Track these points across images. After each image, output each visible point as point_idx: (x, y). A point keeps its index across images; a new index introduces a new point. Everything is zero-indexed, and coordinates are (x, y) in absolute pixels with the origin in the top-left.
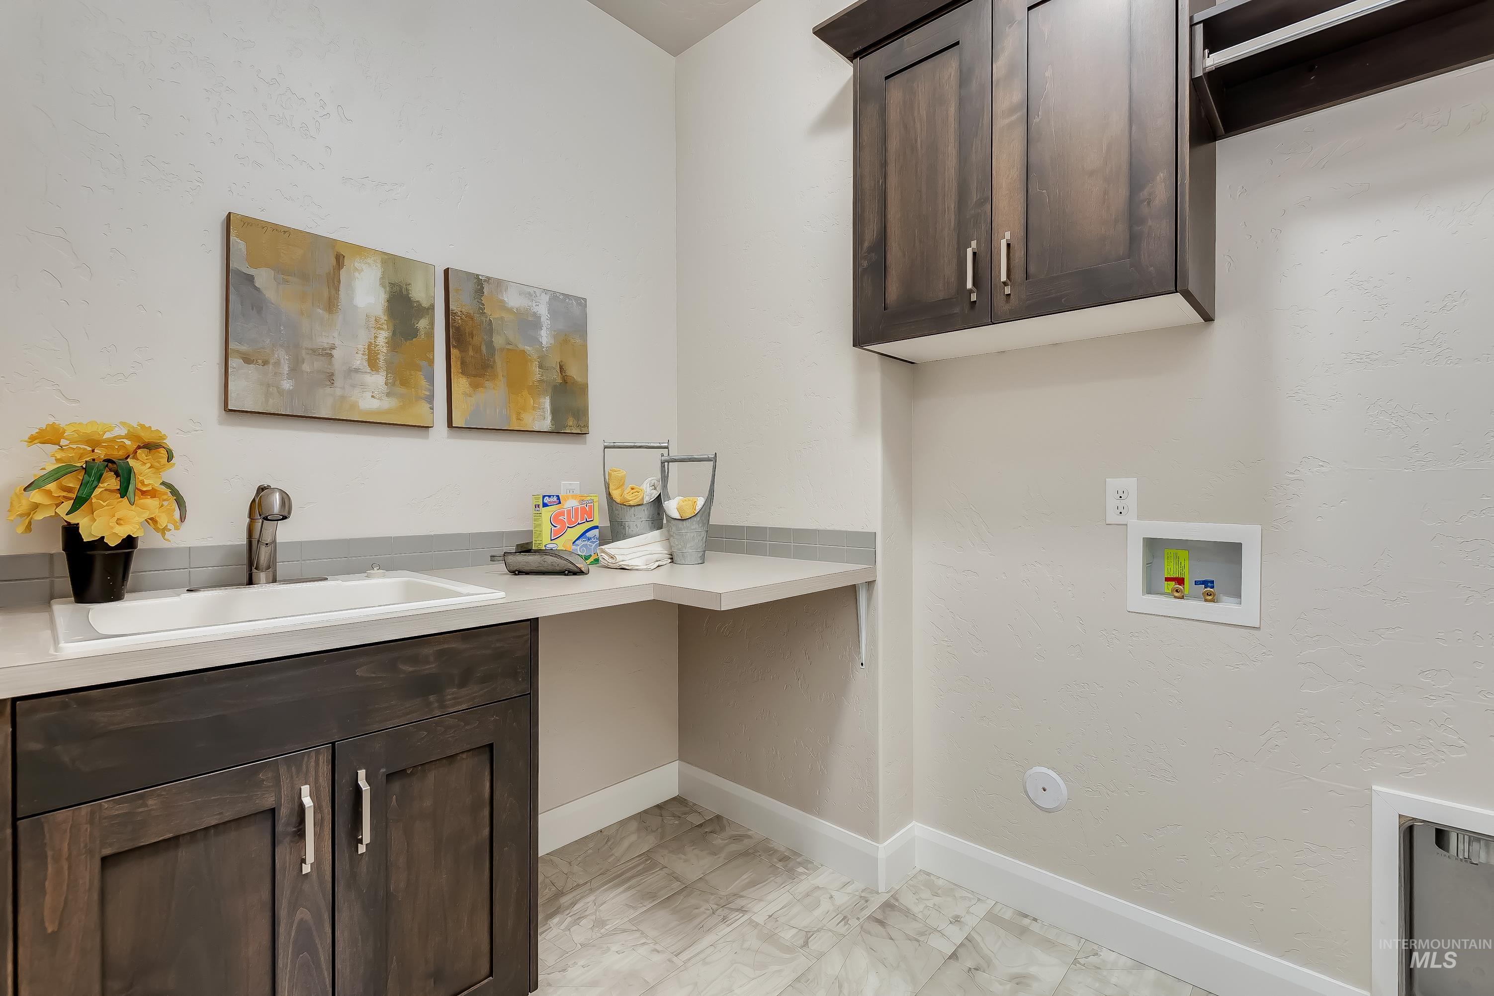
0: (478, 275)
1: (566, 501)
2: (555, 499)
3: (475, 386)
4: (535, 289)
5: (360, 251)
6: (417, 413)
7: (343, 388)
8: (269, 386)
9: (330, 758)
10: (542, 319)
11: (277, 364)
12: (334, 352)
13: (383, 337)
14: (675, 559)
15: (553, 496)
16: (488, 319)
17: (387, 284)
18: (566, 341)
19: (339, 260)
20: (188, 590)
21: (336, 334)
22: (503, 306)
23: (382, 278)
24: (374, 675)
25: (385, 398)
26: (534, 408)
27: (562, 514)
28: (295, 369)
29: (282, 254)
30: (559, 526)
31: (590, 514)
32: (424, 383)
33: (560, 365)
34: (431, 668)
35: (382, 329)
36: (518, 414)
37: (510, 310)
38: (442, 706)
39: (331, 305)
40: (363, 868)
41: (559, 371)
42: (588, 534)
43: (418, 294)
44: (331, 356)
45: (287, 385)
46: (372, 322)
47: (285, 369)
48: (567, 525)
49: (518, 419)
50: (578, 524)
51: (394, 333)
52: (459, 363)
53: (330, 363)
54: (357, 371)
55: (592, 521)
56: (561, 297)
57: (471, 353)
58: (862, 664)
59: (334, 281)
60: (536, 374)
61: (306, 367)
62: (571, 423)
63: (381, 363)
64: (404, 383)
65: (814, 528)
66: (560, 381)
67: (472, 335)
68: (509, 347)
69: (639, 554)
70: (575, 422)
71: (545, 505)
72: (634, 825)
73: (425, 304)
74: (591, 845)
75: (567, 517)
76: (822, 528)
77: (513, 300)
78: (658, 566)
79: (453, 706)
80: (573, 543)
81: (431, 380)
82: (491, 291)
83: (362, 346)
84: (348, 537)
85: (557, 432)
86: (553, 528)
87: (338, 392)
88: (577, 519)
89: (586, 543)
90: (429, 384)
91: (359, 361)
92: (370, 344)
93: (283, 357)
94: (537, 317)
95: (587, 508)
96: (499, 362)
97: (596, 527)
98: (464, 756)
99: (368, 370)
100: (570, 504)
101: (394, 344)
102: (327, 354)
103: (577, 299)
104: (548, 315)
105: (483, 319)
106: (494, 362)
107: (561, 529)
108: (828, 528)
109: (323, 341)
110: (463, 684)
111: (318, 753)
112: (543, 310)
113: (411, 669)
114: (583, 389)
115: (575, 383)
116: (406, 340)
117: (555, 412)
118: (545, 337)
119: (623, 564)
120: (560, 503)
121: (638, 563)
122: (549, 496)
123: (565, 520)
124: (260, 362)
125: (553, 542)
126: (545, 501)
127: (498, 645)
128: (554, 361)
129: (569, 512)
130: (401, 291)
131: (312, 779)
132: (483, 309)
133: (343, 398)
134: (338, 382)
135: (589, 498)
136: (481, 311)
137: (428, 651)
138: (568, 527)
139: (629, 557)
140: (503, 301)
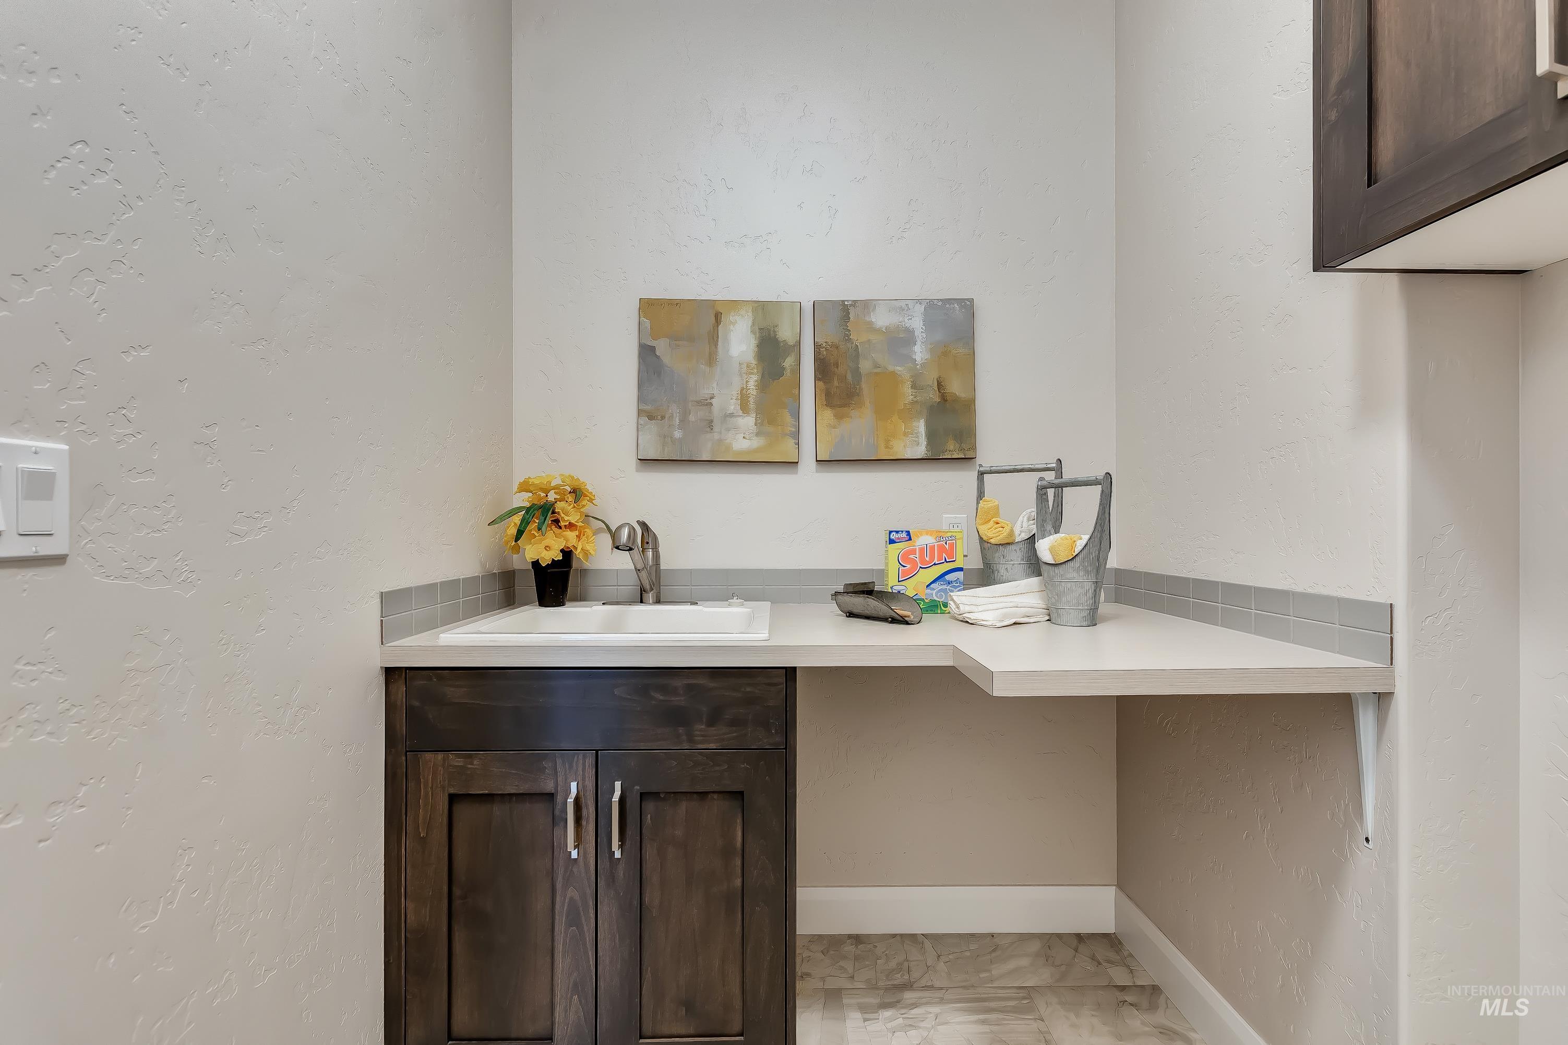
0: (843, 301)
1: (918, 537)
2: (904, 535)
3: (839, 417)
4: (907, 302)
5: (735, 305)
6: (786, 450)
7: (720, 433)
8: (665, 437)
9: (594, 763)
10: (916, 334)
11: (672, 417)
12: (713, 401)
13: (753, 381)
14: (1054, 616)
15: (902, 531)
16: (853, 345)
17: (757, 330)
18: (945, 354)
19: (718, 317)
20: (603, 604)
21: (715, 385)
22: (871, 327)
23: (753, 324)
24: (629, 697)
25: (755, 438)
26: (905, 434)
27: (914, 552)
28: (684, 420)
29: (675, 323)
30: (909, 566)
31: (951, 551)
32: (789, 419)
33: (938, 381)
34: (679, 700)
35: (752, 373)
36: (887, 441)
37: (878, 331)
38: (691, 740)
39: (711, 360)
40: (621, 872)
41: (936, 389)
42: (948, 577)
43: (786, 334)
44: (711, 404)
45: (678, 434)
46: (744, 369)
47: (677, 421)
48: (919, 565)
49: (887, 447)
50: (935, 564)
51: (763, 376)
52: (823, 395)
53: (710, 412)
54: (732, 415)
55: (954, 561)
56: (940, 304)
57: (836, 383)
58: (1367, 840)
59: (713, 338)
60: (907, 393)
61: (692, 418)
62: (952, 448)
63: (752, 405)
64: (772, 421)
65: (1285, 588)
66: (938, 400)
67: (837, 365)
68: (875, 371)
69: (995, 606)
70: (957, 445)
71: (892, 542)
72: (1035, 946)
73: (791, 342)
74: (973, 947)
75: (920, 557)
76: (1299, 589)
77: (882, 319)
78: (1015, 624)
79: (702, 742)
80: (927, 586)
81: (797, 415)
82: (858, 315)
83: (735, 391)
84: (727, 568)
85: (933, 459)
86: (902, 568)
87: (716, 436)
88: (932, 558)
89: (945, 587)
90: (794, 420)
91: (733, 406)
92: (742, 389)
93: (675, 411)
94: (910, 332)
95: (947, 547)
96: (866, 388)
97: (961, 569)
98: (715, 796)
99: (741, 413)
100: (923, 540)
101: (763, 386)
102: (707, 404)
103: (960, 301)
104: (924, 327)
105: (849, 345)
106: (861, 389)
107: (912, 569)
108: (1310, 591)
109: (705, 392)
110: (711, 723)
111: (584, 757)
112: (917, 324)
113: (661, 698)
114: (968, 406)
115: (956, 399)
116: (774, 380)
117: (932, 436)
118: (920, 353)
119: (972, 617)
120: (910, 539)
121: (989, 617)
122: (897, 532)
123: (917, 560)
124: (659, 417)
125: (901, 583)
126: (892, 537)
127: (748, 689)
128: (930, 378)
129: (921, 550)
130: (769, 334)
131: (580, 778)
132: (848, 336)
133: (720, 441)
134: (716, 428)
135: (949, 534)
136: (847, 338)
137: (679, 683)
138: (920, 567)
139: (980, 608)
140: (871, 323)
